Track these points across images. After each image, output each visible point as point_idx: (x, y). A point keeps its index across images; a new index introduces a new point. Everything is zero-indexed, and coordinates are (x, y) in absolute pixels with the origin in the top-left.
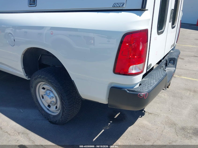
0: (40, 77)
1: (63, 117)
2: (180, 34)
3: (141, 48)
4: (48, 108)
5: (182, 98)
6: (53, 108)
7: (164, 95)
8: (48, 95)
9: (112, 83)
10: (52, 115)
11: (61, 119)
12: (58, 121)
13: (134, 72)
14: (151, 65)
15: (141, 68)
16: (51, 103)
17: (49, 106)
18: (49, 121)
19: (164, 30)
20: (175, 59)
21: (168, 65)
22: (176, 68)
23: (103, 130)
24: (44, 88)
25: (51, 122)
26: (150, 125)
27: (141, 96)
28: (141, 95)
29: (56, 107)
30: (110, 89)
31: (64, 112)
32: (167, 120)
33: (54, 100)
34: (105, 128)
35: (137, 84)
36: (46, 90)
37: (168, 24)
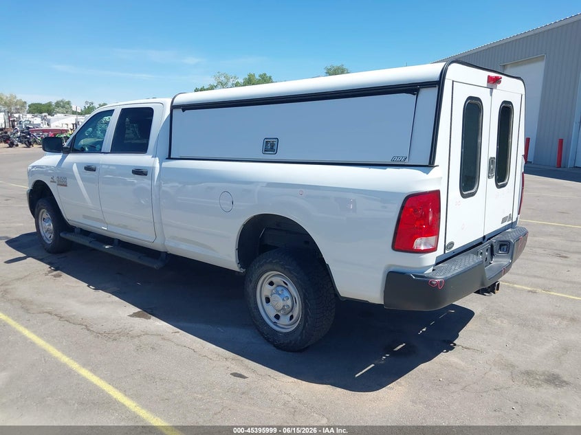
0: (271, 262)
1: (304, 332)
2: (523, 198)
3: (430, 218)
4: (275, 320)
5: (539, 329)
6: (284, 320)
7: (502, 322)
8: (279, 294)
9: (390, 266)
10: (282, 333)
11: (300, 338)
12: (293, 342)
13: (422, 248)
14: (452, 244)
15: (433, 244)
16: (283, 309)
17: (277, 317)
18: (275, 346)
19: (476, 192)
20: (509, 242)
21: (495, 253)
22: (512, 258)
23: (373, 365)
24: (271, 284)
25: (278, 347)
26: (463, 364)
27: (433, 285)
28: (434, 282)
29: (292, 317)
30: (388, 275)
31: (307, 322)
32: (497, 359)
33: (289, 302)
34: (376, 362)
35: (429, 267)
36: (274, 286)
37: (486, 180)
